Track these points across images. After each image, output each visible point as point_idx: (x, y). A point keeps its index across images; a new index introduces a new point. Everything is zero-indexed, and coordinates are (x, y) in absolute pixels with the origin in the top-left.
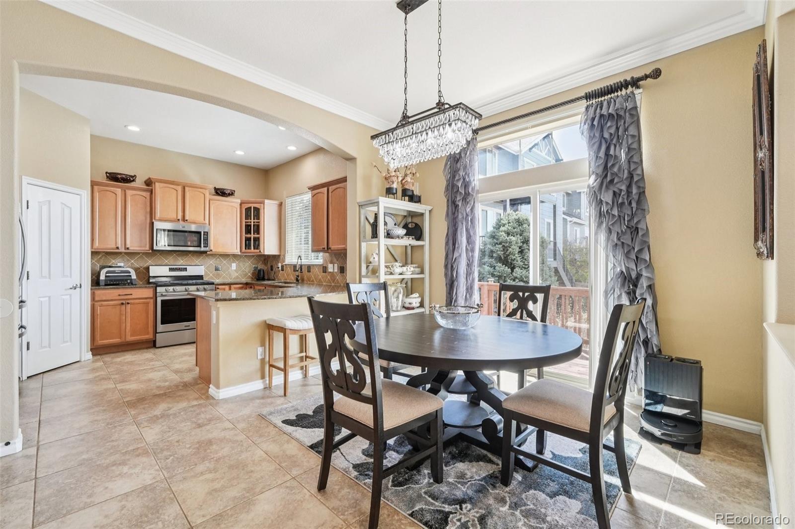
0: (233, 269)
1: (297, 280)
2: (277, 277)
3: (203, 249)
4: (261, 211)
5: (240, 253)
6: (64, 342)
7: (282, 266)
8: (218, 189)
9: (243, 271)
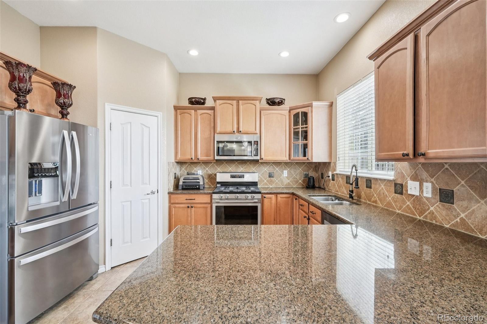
0: (284, 176)
1: (351, 197)
2: (328, 186)
3: (254, 157)
4: (309, 115)
5: (289, 161)
6: (144, 238)
7: (333, 175)
8: (270, 99)
9: (294, 178)
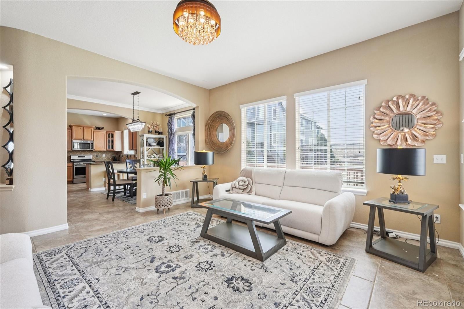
0: (104, 156)
3: (91, 149)
4: (114, 135)
5: (106, 151)
7: (123, 155)
8: (97, 127)
9: (108, 157)
